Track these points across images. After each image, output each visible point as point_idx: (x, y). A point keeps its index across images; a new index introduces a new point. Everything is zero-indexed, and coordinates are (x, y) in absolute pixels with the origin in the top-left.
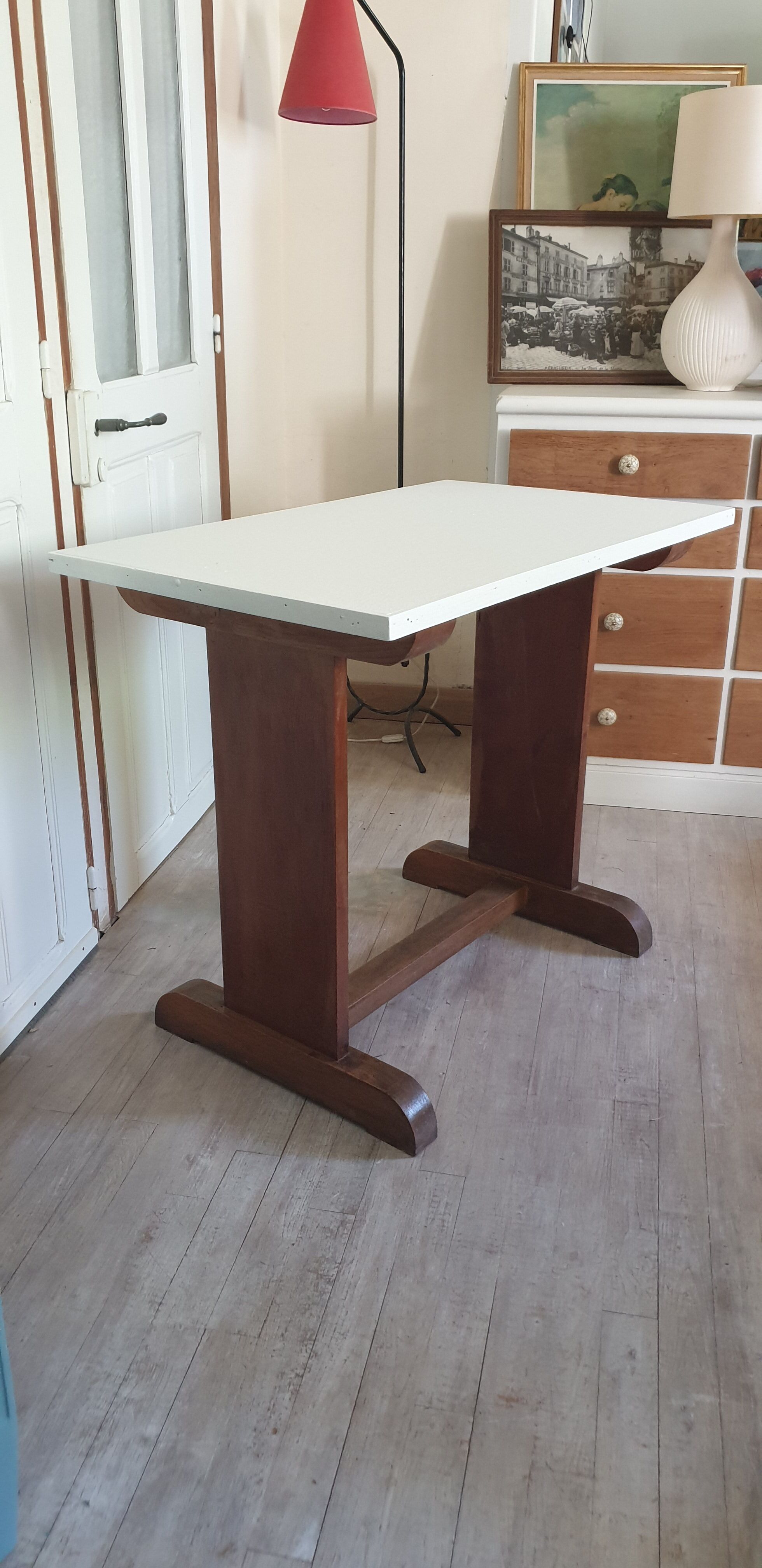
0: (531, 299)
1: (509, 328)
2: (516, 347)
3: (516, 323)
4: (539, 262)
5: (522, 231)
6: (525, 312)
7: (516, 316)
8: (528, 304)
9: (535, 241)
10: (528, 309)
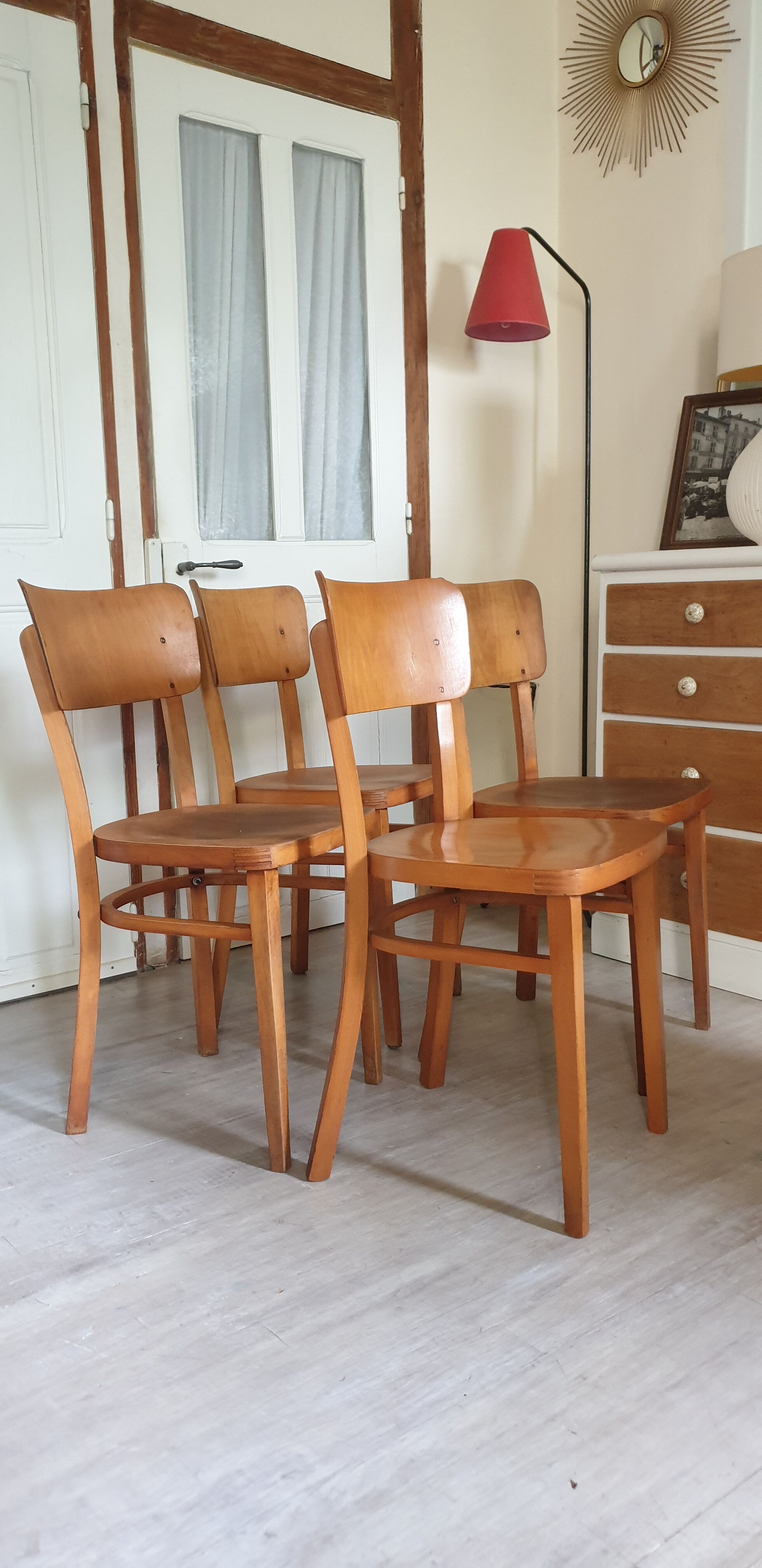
0: (714, 474)
1: (689, 503)
2: (693, 520)
3: (697, 497)
4: (727, 439)
5: (714, 412)
6: (707, 486)
7: (697, 491)
8: (711, 479)
9: (725, 421)
10: (710, 483)
